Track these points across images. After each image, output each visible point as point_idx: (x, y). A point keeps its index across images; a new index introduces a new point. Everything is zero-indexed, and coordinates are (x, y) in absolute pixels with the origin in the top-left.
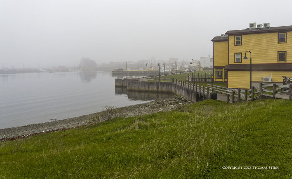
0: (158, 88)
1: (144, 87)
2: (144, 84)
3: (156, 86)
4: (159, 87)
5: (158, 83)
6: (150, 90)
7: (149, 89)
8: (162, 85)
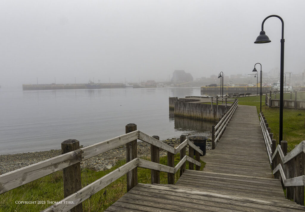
0: (215, 114)
1: (196, 111)
2: (196, 107)
3: (212, 111)
4: (217, 113)
5: (215, 107)
6: (203, 118)
7: (202, 115)
8: (221, 111)
